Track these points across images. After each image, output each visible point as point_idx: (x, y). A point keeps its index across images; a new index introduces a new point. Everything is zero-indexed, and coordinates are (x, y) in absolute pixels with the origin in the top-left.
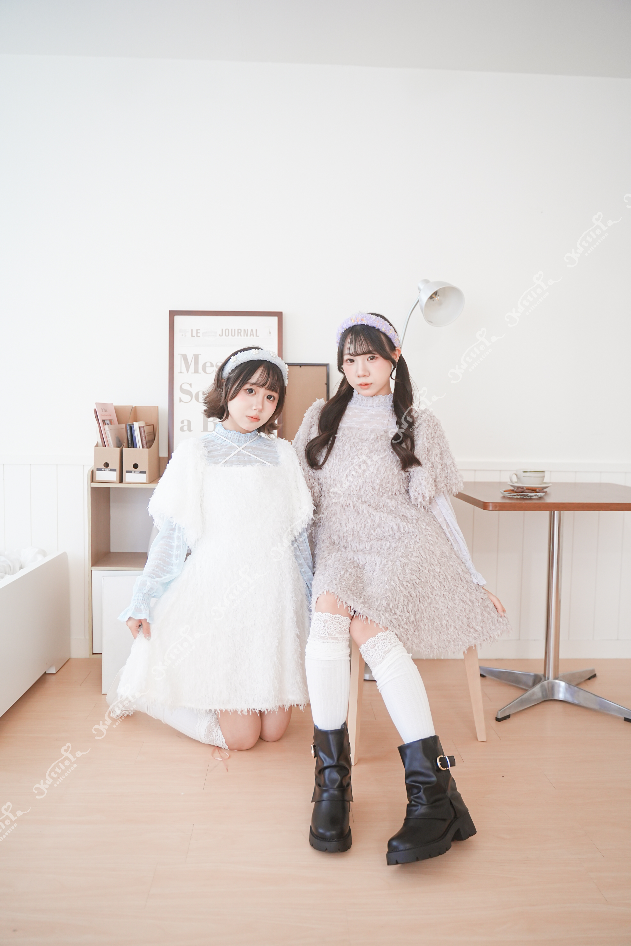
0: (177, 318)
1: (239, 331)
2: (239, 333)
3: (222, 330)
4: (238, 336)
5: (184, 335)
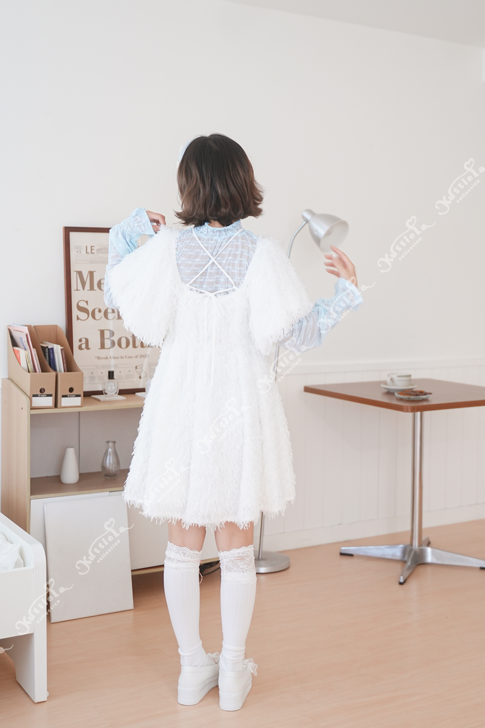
0: (72, 235)
5: (79, 252)
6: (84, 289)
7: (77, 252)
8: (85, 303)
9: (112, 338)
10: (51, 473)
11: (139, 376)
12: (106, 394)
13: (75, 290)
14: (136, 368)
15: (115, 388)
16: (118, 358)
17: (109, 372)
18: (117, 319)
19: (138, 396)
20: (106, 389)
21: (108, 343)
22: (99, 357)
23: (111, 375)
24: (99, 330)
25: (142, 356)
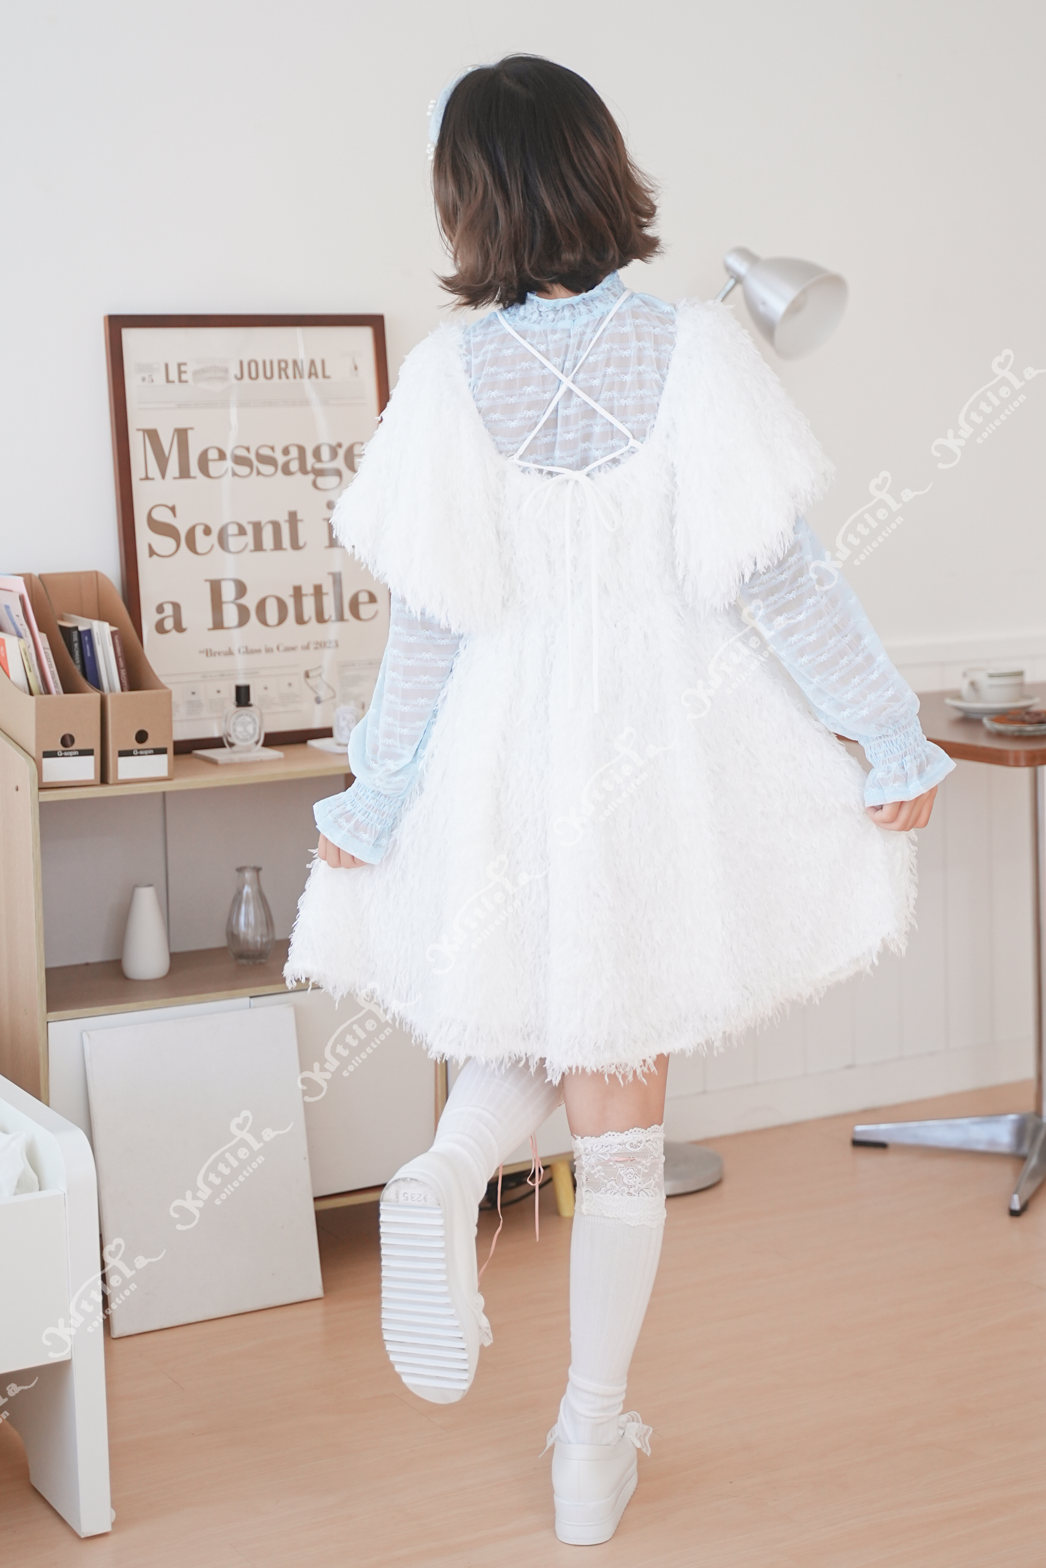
0: (131, 337)
1: (283, 365)
2: (283, 371)
3: (241, 363)
4: (280, 377)
5: (147, 379)
6: (163, 476)
7: (144, 379)
8: (170, 513)
9: (242, 601)
10: (96, 955)
11: (314, 696)
12: (231, 745)
13: (141, 479)
14: (307, 675)
15: (255, 729)
16: (259, 651)
17: (238, 689)
18: (251, 551)
19: (313, 748)
20: (231, 732)
21: (230, 614)
22: (209, 651)
23: (243, 696)
24: (206, 580)
25: (321, 645)
